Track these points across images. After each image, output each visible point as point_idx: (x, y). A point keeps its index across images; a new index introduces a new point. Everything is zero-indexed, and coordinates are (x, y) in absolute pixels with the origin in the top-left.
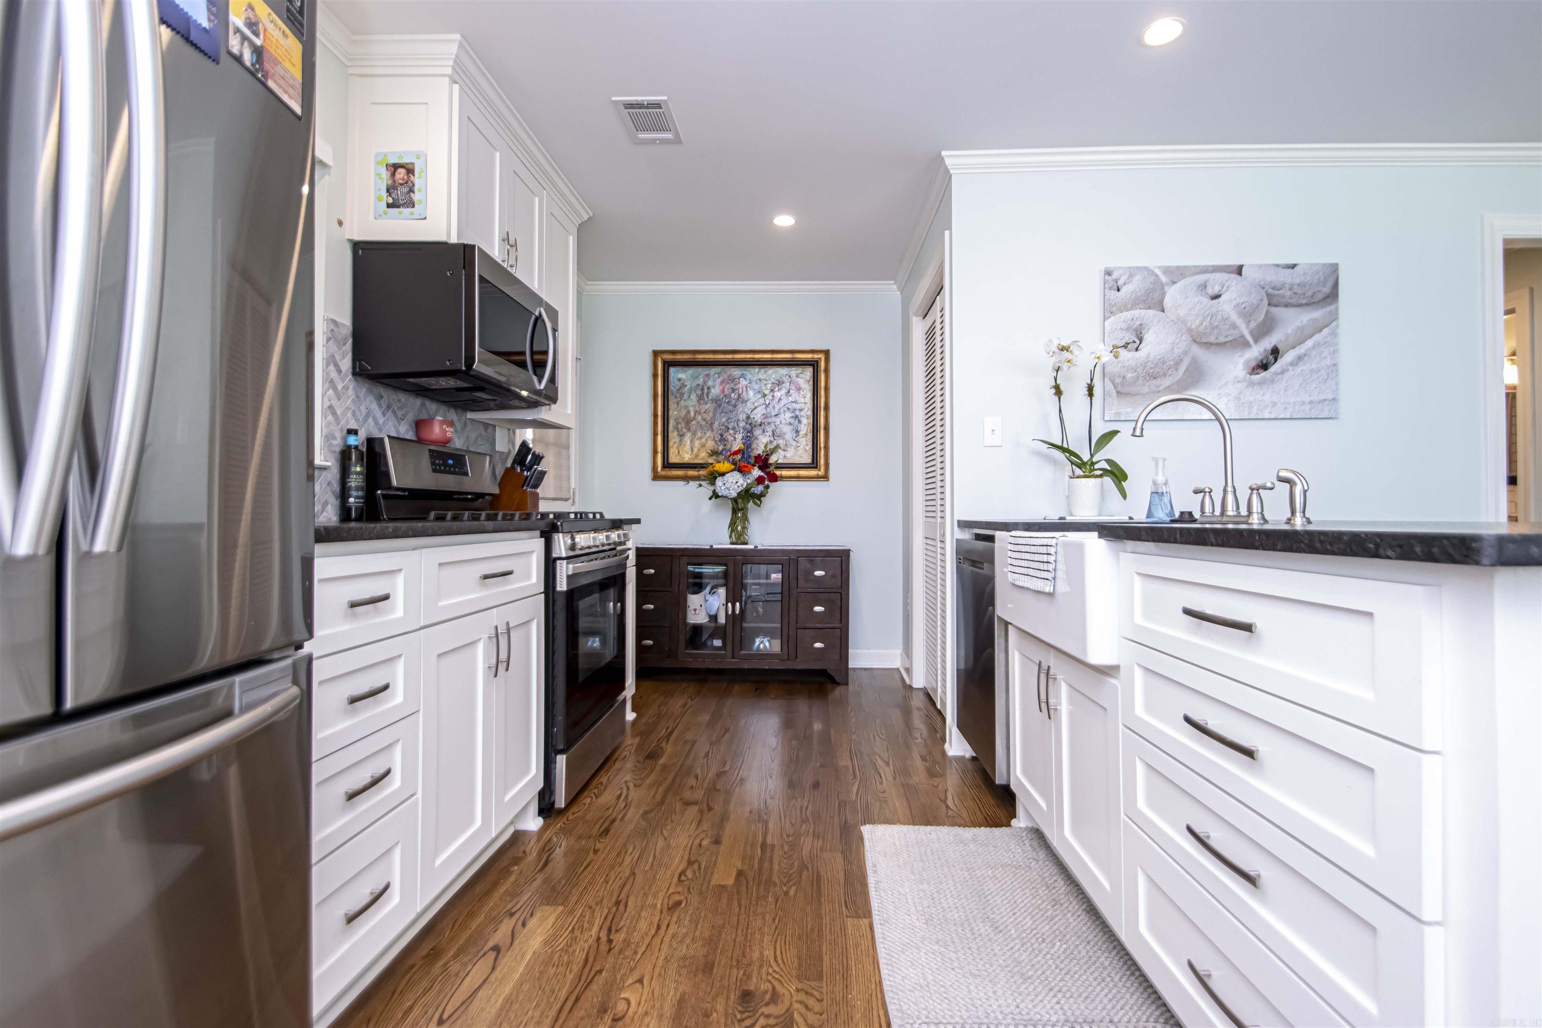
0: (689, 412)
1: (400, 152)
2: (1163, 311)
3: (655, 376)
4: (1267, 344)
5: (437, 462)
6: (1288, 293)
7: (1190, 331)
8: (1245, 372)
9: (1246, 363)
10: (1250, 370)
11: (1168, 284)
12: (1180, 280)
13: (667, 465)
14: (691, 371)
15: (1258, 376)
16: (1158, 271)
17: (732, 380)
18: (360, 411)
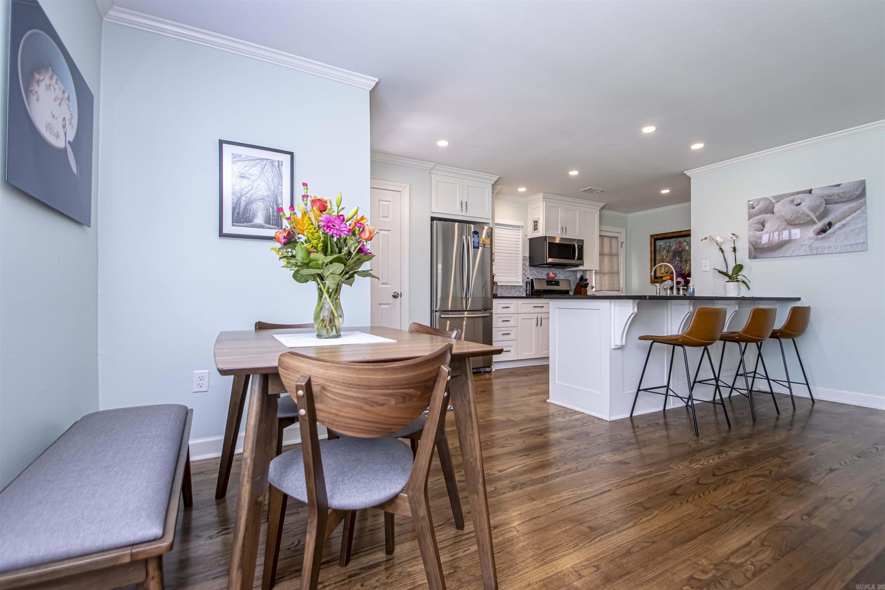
0: (663, 257)
1: (535, 218)
2: (773, 214)
3: (651, 244)
4: (826, 221)
5: (549, 283)
6: (837, 197)
7: (786, 220)
8: (814, 234)
9: (814, 231)
10: (816, 234)
11: (775, 203)
12: (781, 200)
13: (656, 277)
14: (664, 241)
15: (821, 236)
16: (771, 199)
17: (680, 242)
18: (531, 273)
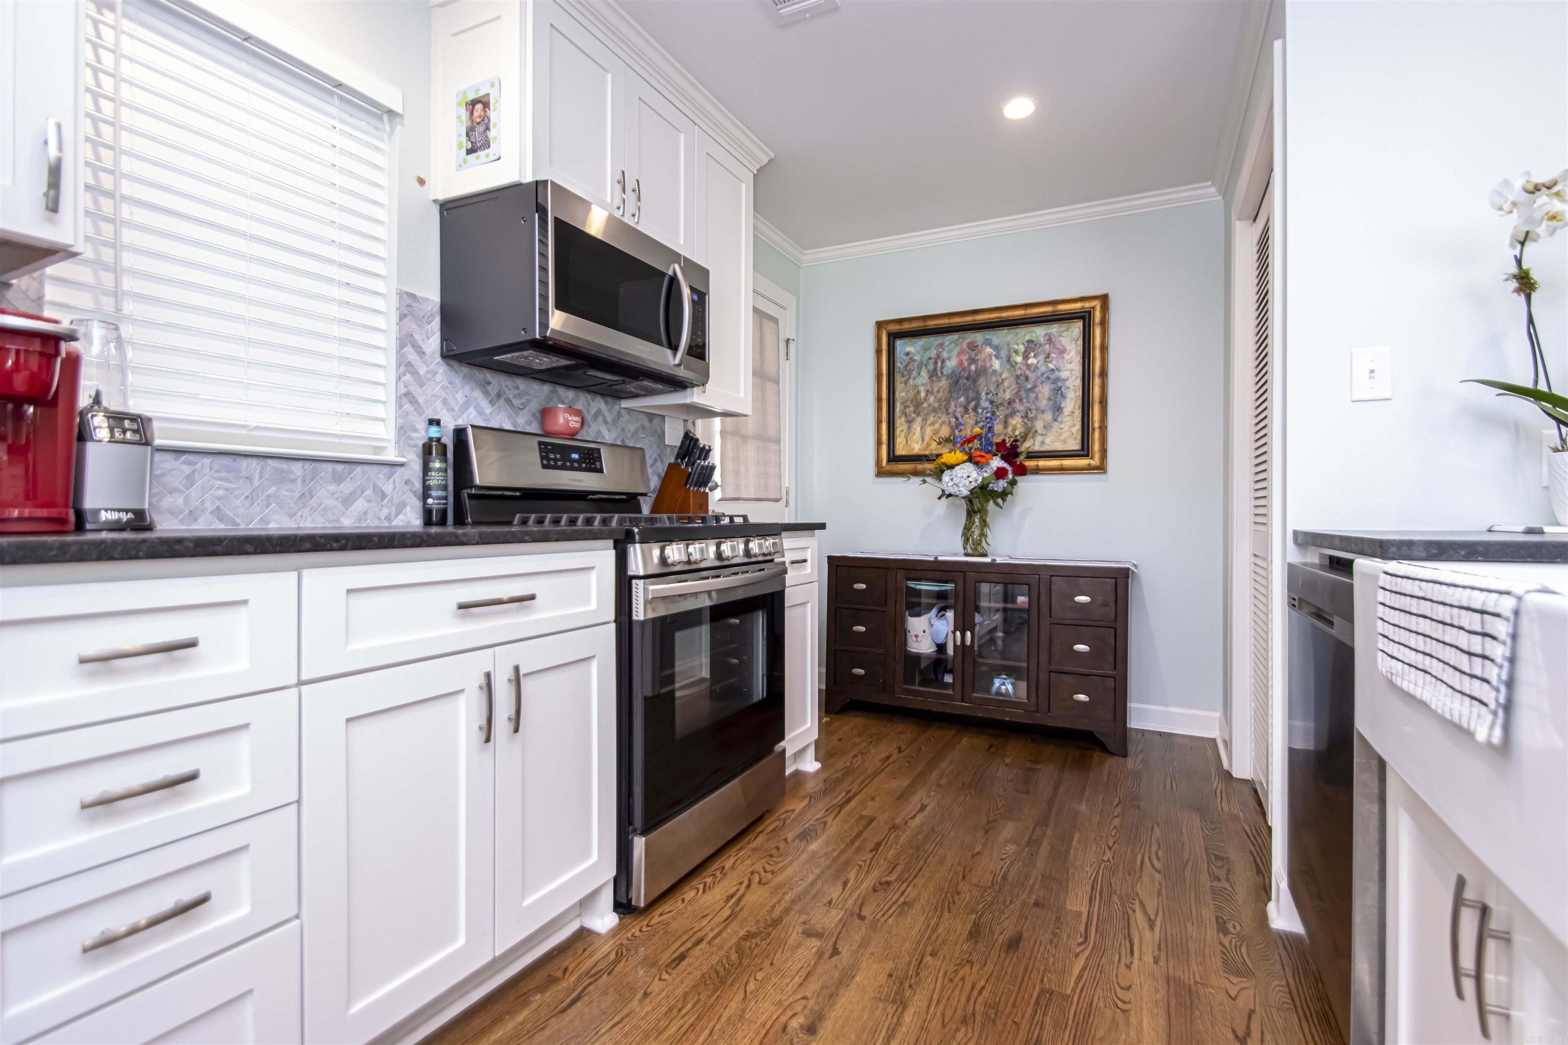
0: (919, 392)
1: (476, 84)
3: (878, 352)
5: (552, 456)
13: (893, 458)
14: (923, 341)
17: (972, 347)
18: (456, 399)
